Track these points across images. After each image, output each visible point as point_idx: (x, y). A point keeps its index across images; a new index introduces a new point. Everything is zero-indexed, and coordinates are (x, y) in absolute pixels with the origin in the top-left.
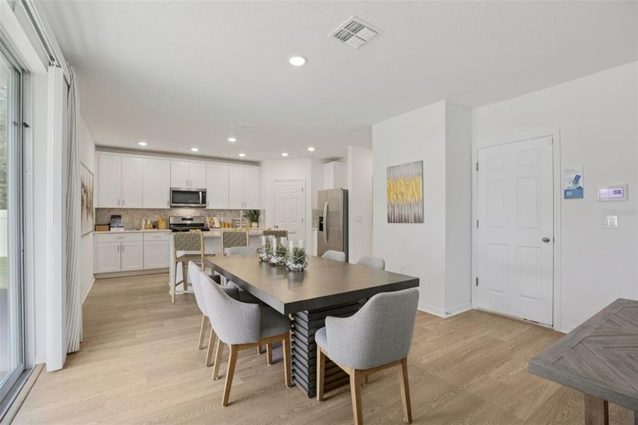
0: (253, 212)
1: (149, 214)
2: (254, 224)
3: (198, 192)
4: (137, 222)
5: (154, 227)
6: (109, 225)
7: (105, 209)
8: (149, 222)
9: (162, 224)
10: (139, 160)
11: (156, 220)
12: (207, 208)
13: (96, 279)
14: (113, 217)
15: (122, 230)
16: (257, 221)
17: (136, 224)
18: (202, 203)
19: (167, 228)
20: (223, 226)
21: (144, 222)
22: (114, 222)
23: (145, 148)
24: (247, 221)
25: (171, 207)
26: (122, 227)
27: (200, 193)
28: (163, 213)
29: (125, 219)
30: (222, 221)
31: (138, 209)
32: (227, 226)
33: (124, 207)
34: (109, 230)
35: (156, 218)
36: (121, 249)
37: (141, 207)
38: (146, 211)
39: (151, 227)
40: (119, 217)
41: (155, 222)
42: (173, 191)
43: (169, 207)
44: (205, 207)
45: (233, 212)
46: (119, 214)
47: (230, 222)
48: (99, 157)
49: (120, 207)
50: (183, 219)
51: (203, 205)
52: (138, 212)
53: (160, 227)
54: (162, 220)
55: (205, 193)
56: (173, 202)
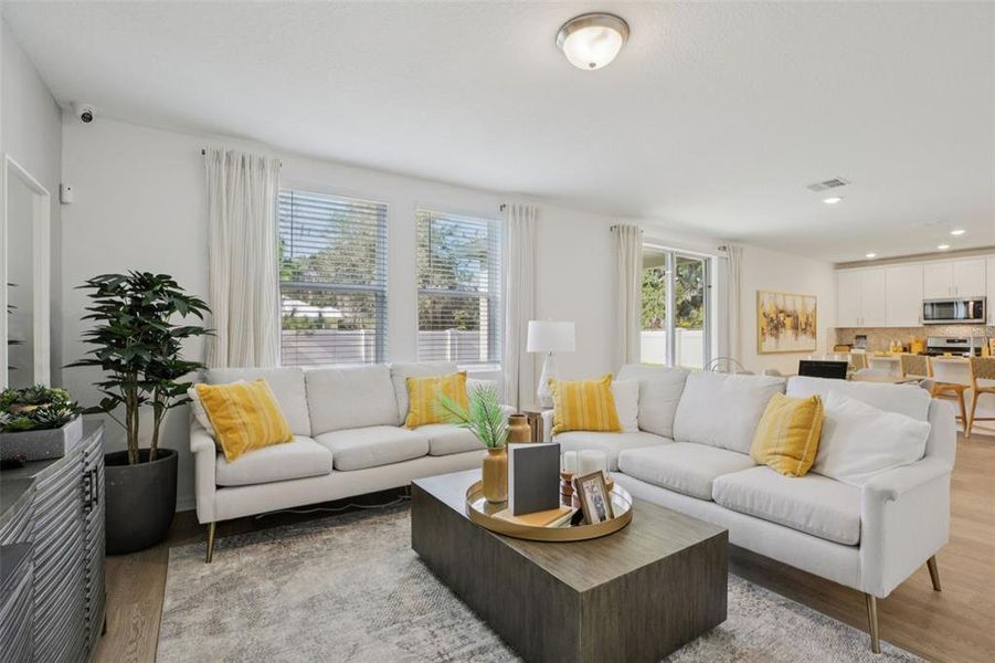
1: (899, 334)
4: (884, 343)
5: (905, 350)
6: (850, 345)
7: (849, 328)
8: (899, 344)
11: (907, 341)
12: (989, 324)
14: (858, 337)
17: (884, 346)
18: (975, 317)
21: (892, 344)
22: (858, 343)
25: (927, 324)
26: (864, 348)
27: (972, 303)
29: (871, 340)
33: (871, 326)
38: (897, 331)
39: (901, 349)
40: (865, 337)
41: (907, 344)
42: (926, 304)
44: (984, 323)
46: (865, 334)
48: (838, 276)
50: (949, 341)
51: (976, 321)
52: (887, 332)
53: (913, 350)
54: (917, 342)
55: (980, 302)
56: (925, 319)
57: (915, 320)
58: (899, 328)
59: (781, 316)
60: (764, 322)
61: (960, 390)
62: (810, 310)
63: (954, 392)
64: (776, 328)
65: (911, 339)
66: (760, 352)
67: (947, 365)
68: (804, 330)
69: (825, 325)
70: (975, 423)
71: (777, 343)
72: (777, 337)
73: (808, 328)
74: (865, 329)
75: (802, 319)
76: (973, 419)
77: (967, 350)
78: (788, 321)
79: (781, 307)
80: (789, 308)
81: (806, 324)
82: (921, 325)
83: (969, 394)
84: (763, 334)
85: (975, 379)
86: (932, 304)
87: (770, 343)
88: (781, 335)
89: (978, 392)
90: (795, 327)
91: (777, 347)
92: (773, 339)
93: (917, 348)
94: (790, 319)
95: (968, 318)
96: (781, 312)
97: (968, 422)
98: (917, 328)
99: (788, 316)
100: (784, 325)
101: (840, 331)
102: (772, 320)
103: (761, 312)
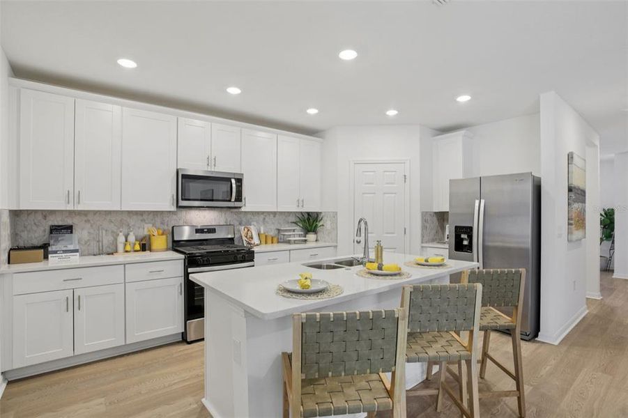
0: (306, 216)
1: (132, 222)
2: (311, 237)
3: (229, 180)
4: (107, 240)
5: (144, 248)
6: (45, 247)
7: (36, 211)
8: (132, 238)
9: (160, 242)
10: (112, 109)
11: (146, 233)
12: (243, 209)
13: (10, 383)
14: (55, 229)
15: (75, 259)
16: (314, 231)
17: (105, 242)
18: (236, 200)
19: (167, 249)
20: (264, 241)
21: (121, 239)
22: (57, 241)
24: (298, 230)
25: (178, 207)
26: (76, 251)
27: (233, 181)
28: (158, 220)
29: (82, 233)
30: (262, 232)
31: (109, 212)
33: (80, 208)
34: (46, 257)
35: (146, 229)
36: (73, 304)
37: (118, 209)
39: (138, 247)
40: (69, 229)
41: (144, 238)
42: (184, 176)
43: (174, 208)
46: (69, 222)
47: (273, 233)
48: (19, 92)
49: (70, 207)
50: (198, 231)
51: (237, 204)
52: (108, 217)
53: (154, 246)
56: (184, 199)
57: (164, 200)
101: (15, 216)
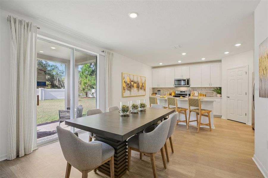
2: (219, 95)
4: (165, 93)
5: (170, 95)
6: (156, 93)
8: (169, 93)
12: (191, 87)
14: (158, 91)
18: (187, 85)
20: (200, 95)
21: (167, 93)
22: (158, 93)
23: (162, 65)
24: (215, 93)
26: (160, 94)
27: (186, 80)
29: (162, 92)
32: (202, 95)
34: (156, 95)
38: (168, 89)
41: (171, 93)
42: (175, 80)
44: (189, 86)
45: (206, 89)
46: (160, 90)
47: (204, 94)
48: (153, 71)
50: (181, 92)
51: (187, 86)
54: (173, 92)
55: (189, 80)
56: (175, 85)
57: (172, 85)
58: (169, 88)
59: (132, 83)
60: (124, 85)
61: (185, 110)
62: (143, 81)
63: (183, 112)
64: (130, 87)
65: (171, 91)
66: (123, 97)
67: (181, 101)
68: (141, 88)
69: (149, 87)
70: (190, 123)
71: (130, 93)
72: (130, 91)
73: (143, 87)
74: (160, 88)
75: (141, 85)
76: (189, 122)
77: (186, 95)
78: (135, 85)
79: (132, 80)
80: (135, 80)
81: (142, 86)
82: (174, 87)
83: (188, 112)
84: (124, 90)
85: (190, 106)
86: (177, 80)
87: (127, 93)
88: (132, 90)
89: (190, 111)
90: (138, 87)
91: (130, 95)
92: (129, 92)
93: (173, 94)
94: (136, 84)
95: (185, 85)
96: (132, 81)
97: (188, 122)
98: (173, 88)
99: (135, 83)
100: (133, 86)
101: (153, 89)
102: (128, 84)
103: (123, 81)
